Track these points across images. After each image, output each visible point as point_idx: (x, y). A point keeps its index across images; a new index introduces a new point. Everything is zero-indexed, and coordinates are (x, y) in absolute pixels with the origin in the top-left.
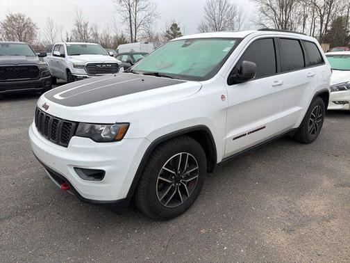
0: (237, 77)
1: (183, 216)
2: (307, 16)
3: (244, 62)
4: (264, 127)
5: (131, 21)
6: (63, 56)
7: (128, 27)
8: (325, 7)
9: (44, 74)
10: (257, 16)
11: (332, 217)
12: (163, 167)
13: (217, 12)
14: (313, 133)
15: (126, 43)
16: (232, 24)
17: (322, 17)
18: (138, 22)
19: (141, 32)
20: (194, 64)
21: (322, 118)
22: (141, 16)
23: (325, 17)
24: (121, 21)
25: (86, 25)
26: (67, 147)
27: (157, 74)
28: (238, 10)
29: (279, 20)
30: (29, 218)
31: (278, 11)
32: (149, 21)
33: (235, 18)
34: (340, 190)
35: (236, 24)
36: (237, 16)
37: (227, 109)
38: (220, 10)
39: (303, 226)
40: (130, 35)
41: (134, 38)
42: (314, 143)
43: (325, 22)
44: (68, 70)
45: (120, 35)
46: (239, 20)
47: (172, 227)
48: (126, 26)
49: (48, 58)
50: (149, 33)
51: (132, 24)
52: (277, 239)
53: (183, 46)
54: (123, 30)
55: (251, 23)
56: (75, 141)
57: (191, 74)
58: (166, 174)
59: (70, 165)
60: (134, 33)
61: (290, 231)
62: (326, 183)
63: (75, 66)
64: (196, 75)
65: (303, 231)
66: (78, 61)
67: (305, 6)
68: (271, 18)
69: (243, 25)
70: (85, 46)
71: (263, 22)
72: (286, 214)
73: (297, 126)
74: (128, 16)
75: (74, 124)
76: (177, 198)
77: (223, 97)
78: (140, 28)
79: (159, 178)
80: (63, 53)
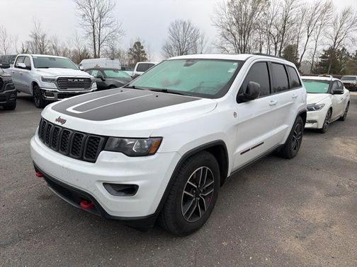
0: (245, 96)
1: (201, 230)
2: (263, 43)
3: (251, 82)
4: (263, 143)
5: (94, 36)
6: (29, 68)
7: (91, 42)
8: (278, 36)
9: (9, 87)
10: (219, 40)
11: (332, 223)
12: (188, 182)
13: (181, 33)
14: (295, 149)
15: (89, 58)
16: (195, 46)
17: (276, 44)
18: (102, 38)
19: (105, 47)
20: (203, 82)
21: (301, 135)
22: (105, 32)
23: (279, 44)
24: (84, 35)
25: (43, 37)
26: (95, 162)
27: (165, 91)
28: (201, 33)
29: (239, 45)
30: (36, 243)
31: (237, 37)
32: (114, 38)
33: (198, 41)
34: (331, 199)
35: (199, 46)
36: (200, 39)
37: (237, 125)
38: (184, 31)
39: (311, 232)
40: (93, 50)
41: (97, 53)
42: (296, 158)
43: (279, 49)
44: (35, 84)
45: (82, 49)
46: (202, 43)
47: (194, 242)
48: (89, 41)
49: (11, 70)
50: (113, 49)
51: (96, 39)
52: (293, 246)
53: (185, 66)
54: (86, 44)
55: (213, 46)
56: (104, 156)
57: (201, 91)
58: (189, 188)
59: (99, 181)
60: (97, 49)
61: (302, 238)
62: (317, 194)
63: (44, 80)
64: (207, 93)
65: (313, 237)
66: (48, 75)
67: (260, 34)
68: (232, 42)
69: (206, 48)
70: (54, 59)
71: (225, 45)
72: (293, 223)
73: (283, 142)
74: (92, 31)
75: (102, 139)
76: (197, 212)
77: (235, 114)
78: (104, 44)
79: (184, 192)
80: (28, 65)
